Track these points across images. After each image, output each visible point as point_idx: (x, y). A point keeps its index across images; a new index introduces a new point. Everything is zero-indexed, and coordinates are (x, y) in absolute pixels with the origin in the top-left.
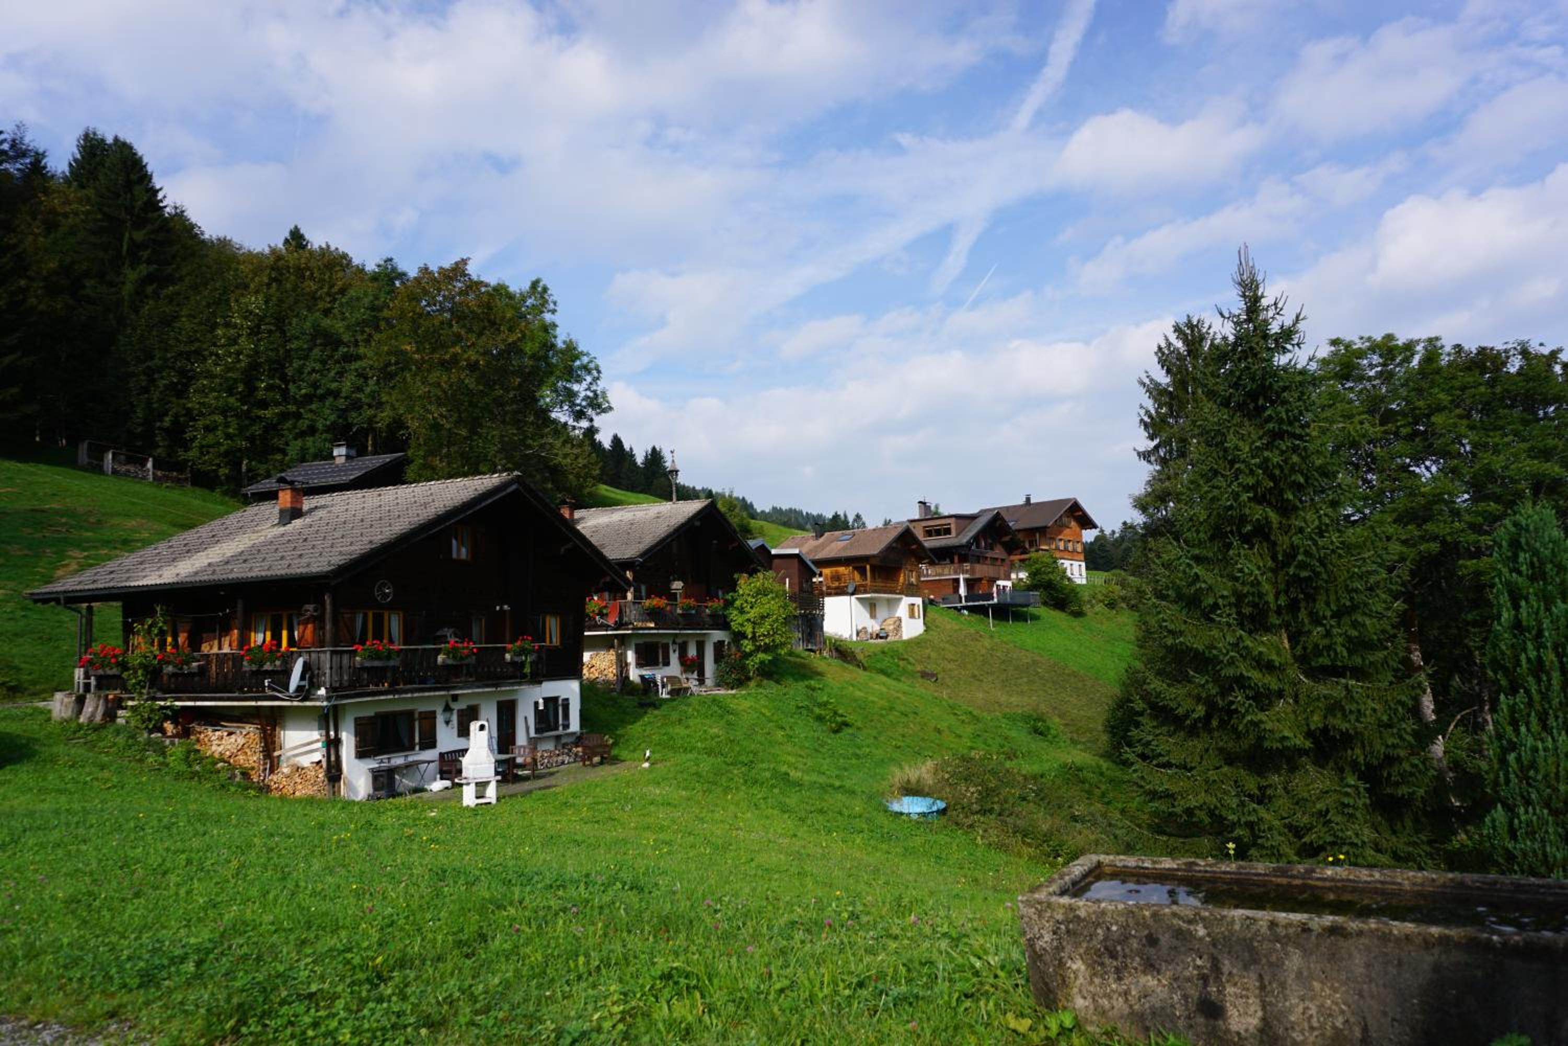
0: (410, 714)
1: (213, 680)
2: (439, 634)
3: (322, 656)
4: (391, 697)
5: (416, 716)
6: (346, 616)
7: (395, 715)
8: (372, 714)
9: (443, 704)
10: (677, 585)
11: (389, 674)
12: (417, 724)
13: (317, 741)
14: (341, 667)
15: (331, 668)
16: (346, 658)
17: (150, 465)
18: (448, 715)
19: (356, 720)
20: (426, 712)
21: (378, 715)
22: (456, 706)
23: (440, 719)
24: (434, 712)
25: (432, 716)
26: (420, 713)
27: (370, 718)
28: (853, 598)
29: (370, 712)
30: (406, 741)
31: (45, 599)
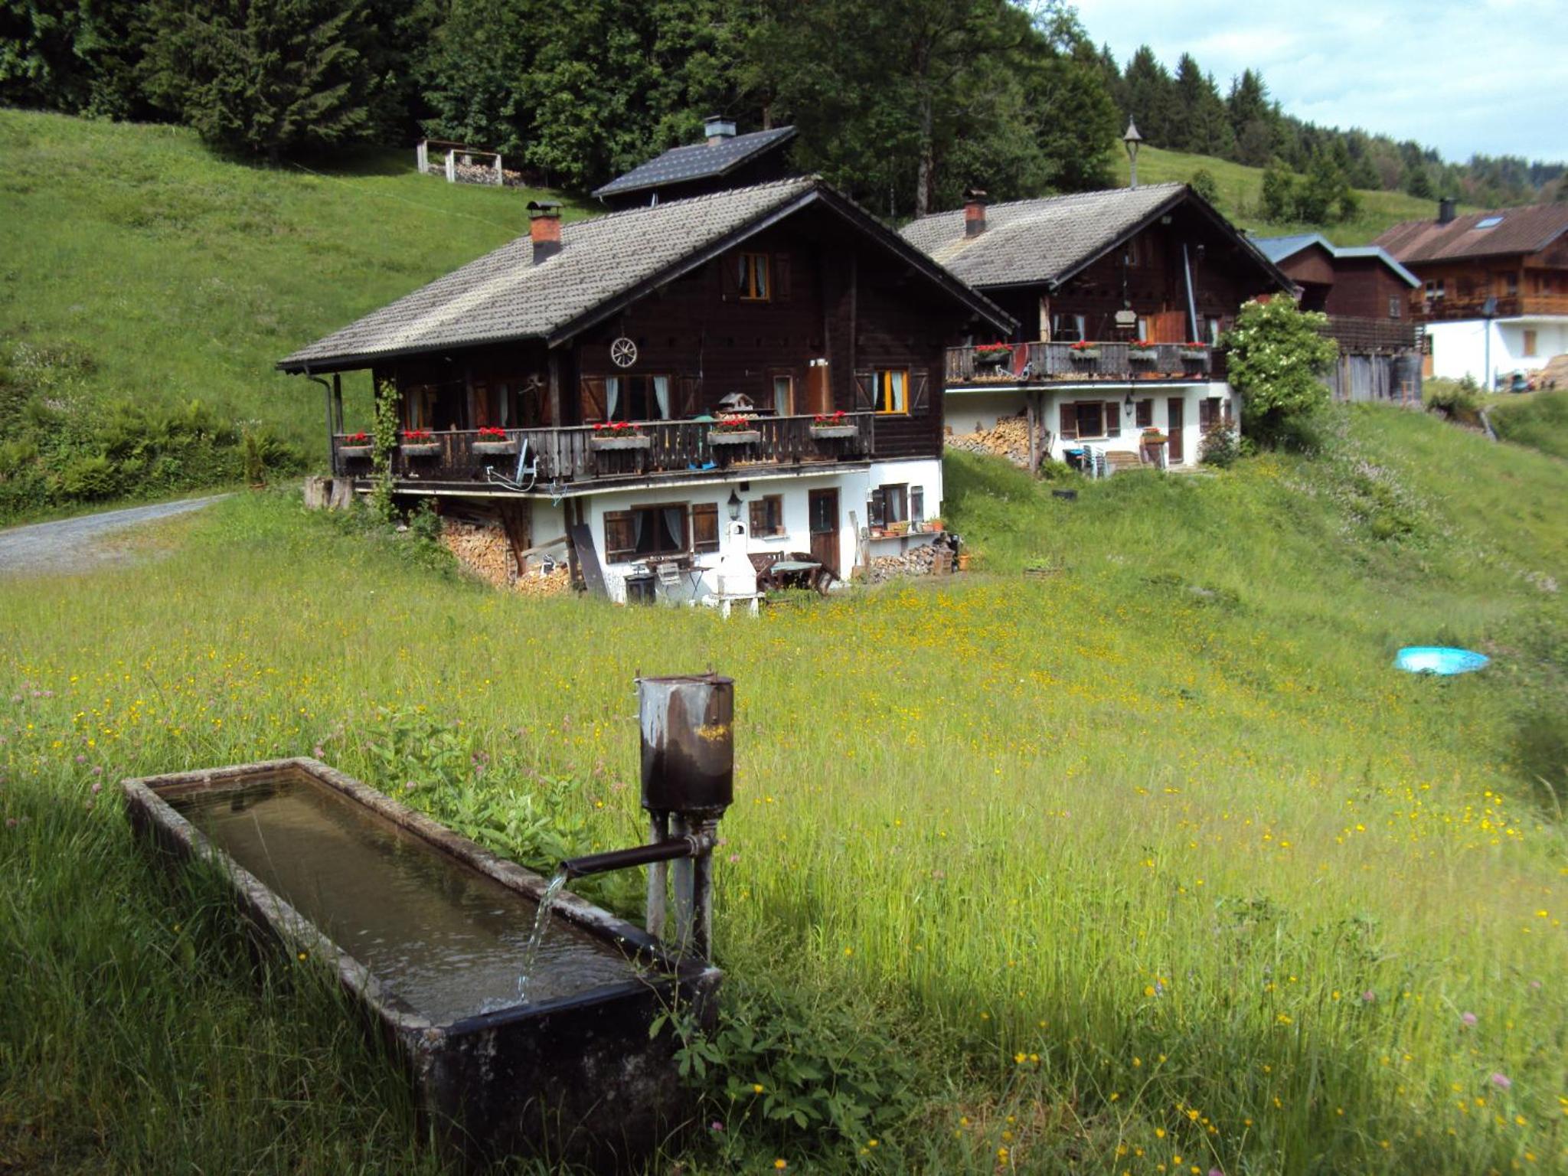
0: (682, 508)
1: (449, 465)
2: (724, 401)
3: (549, 436)
4: (643, 487)
5: (690, 510)
6: (591, 383)
7: (662, 509)
8: (628, 508)
9: (728, 498)
10: (1125, 317)
11: (639, 458)
12: (691, 519)
13: (561, 540)
14: (572, 451)
15: (559, 452)
16: (578, 440)
17: (498, 163)
18: (734, 509)
19: (605, 514)
20: (702, 506)
21: (635, 510)
22: (746, 498)
23: (724, 512)
24: (715, 505)
25: (711, 511)
26: (695, 507)
27: (625, 513)
28: (1493, 323)
29: (625, 506)
30: (678, 542)
31: (294, 368)
